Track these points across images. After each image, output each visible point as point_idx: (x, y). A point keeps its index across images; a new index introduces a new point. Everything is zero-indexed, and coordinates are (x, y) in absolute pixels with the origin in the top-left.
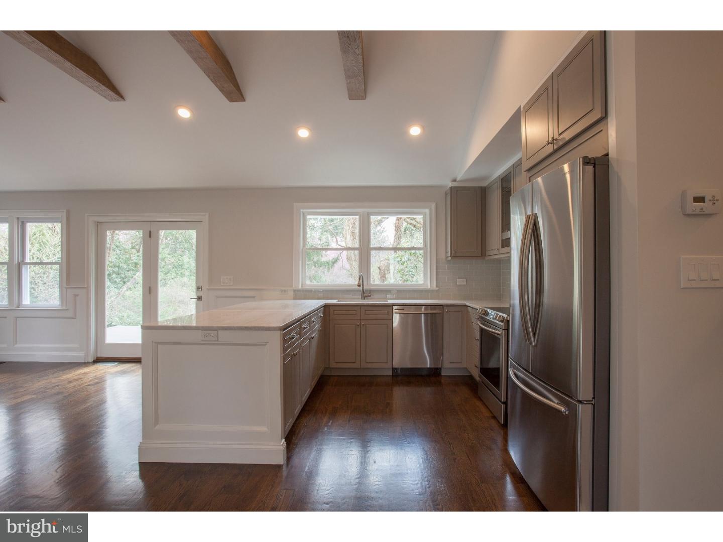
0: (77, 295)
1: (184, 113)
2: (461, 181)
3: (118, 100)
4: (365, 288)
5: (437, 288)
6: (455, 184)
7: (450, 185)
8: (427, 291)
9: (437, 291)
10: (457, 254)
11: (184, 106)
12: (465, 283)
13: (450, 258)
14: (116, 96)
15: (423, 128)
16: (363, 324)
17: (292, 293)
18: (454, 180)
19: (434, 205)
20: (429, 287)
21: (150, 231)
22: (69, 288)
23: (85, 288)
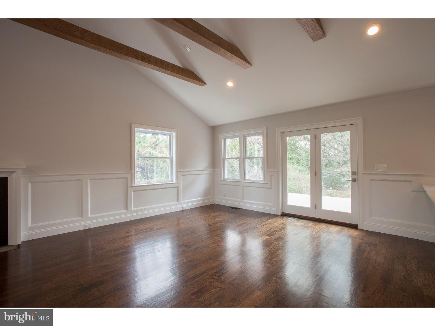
0: (272, 176)
21: (315, 135)
22: (268, 171)
23: (276, 171)
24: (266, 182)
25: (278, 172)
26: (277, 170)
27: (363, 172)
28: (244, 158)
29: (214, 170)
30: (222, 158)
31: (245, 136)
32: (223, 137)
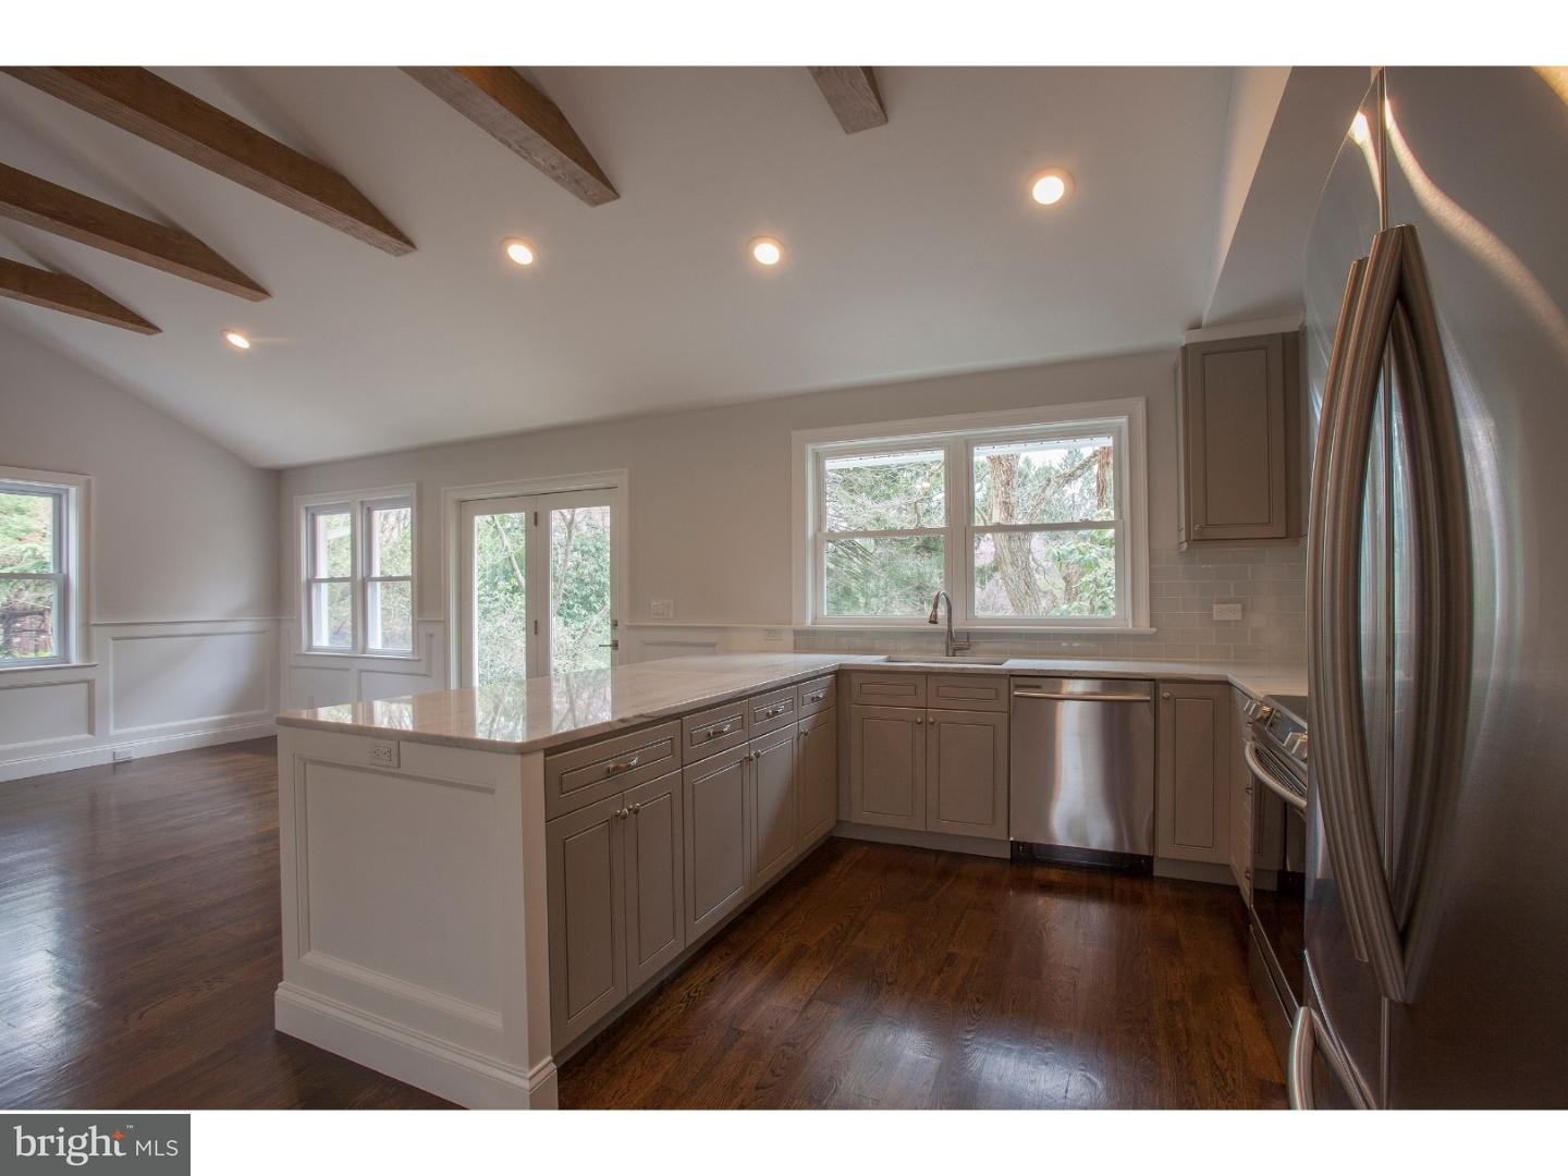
0: (431, 635)
1: (520, 254)
2: (1218, 324)
3: (406, 252)
4: (954, 628)
5: (1155, 630)
6: (1198, 336)
7: (1181, 338)
8: (1122, 637)
9: (1151, 637)
10: (1204, 535)
11: (515, 238)
12: (1238, 616)
13: (1185, 546)
14: (396, 243)
15: (1072, 178)
16: (931, 720)
17: (791, 638)
18: (1196, 326)
19: (1139, 405)
20: (1130, 626)
21: (536, 514)
22: (424, 621)
23: (439, 622)
24: (416, 658)
25: (446, 622)
26: (442, 619)
27: (627, 623)
28: (364, 579)
29: (278, 621)
30: (304, 577)
31: (369, 509)
32: (307, 508)
